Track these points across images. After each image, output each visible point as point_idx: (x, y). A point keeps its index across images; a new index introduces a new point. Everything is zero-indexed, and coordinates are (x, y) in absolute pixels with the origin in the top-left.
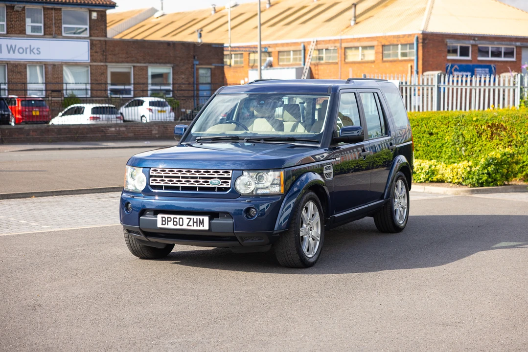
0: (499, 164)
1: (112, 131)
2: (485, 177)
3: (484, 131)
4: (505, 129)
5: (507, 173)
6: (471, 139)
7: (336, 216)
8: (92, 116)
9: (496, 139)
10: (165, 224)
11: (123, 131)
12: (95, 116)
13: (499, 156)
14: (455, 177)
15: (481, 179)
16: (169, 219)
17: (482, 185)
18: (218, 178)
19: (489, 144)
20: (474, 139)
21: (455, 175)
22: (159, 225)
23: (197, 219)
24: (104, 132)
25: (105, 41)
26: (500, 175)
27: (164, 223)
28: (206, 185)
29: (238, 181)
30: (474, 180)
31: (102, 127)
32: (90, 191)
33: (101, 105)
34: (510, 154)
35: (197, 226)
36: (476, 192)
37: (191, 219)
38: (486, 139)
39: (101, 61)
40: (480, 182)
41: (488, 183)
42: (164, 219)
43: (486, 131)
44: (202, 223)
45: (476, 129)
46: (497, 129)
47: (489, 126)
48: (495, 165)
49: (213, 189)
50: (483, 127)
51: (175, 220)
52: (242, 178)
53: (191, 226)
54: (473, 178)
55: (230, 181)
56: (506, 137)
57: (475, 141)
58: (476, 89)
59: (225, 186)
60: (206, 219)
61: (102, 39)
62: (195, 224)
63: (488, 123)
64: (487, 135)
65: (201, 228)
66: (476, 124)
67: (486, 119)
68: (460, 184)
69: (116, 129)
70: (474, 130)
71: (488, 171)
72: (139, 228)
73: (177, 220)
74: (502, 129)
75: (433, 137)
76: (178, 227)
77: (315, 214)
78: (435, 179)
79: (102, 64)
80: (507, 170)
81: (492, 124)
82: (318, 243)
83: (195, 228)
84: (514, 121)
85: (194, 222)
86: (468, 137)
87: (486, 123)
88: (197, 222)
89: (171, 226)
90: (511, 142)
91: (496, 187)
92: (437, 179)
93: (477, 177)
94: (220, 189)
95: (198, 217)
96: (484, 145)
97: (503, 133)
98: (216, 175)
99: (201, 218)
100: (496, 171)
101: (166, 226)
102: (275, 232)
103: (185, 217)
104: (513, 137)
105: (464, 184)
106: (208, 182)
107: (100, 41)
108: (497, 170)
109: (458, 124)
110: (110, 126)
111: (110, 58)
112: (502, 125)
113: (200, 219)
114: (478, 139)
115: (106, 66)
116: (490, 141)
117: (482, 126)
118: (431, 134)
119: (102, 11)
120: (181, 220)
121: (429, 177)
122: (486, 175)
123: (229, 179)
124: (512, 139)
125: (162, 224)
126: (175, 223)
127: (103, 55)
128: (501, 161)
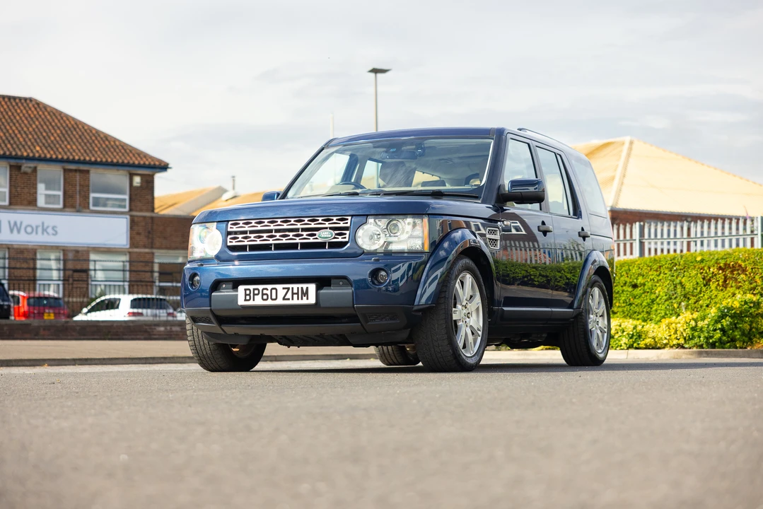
0: (738, 316)
1: (160, 331)
2: (718, 335)
3: (712, 277)
4: (744, 271)
5: (751, 329)
6: (694, 289)
7: (505, 309)
8: (132, 310)
9: (732, 287)
10: (249, 300)
11: (177, 331)
12: (135, 310)
13: (737, 304)
14: (673, 337)
15: (712, 337)
16: (256, 292)
17: (713, 345)
18: (331, 228)
19: (721, 295)
20: (699, 289)
21: (672, 333)
22: (241, 302)
23: (298, 288)
24: (149, 332)
25: (152, 218)
26: (740, 333)
27: (248, 297)
28: (311, 240)
29: (360, 233)
30: (702, 339)
31: (146, 325)
32: (130, 361)
33: (144, 296)
34: (754, 303)
35: (298, 299)
36: (705, 355)
37: (288, 289)
38: (716, 288)
39: (145, 247)
40: (711, 341)
41: (721, 343)
42: (248, 292)
43: (715, 275)
44: (305, 294)
45: (701, 273)
46: (732, 272)
47: (720, 268)
48: (732, 317)
49: (322, 245)
50: (711, 270)
51: (265, 292)
52: (365, 227)
53: (289, 299)
54: (700, 337)
55: (347, 232)
56: (747, 283)
57: (700, 292)
58: (696, 241)
59: (340, 239)
60: (312, 288)
61: (148, 214)
62: (295, 296)
63: (719, 263)
64: (718, 281)
65: (304, 301)
66: (703, 265)
67: (716, 258)
68: (681, 346)
69: (166, 329)
70: (699, 275)
71: (722, 325)
72: (211, 309)
73: (269, 292)
74: (740, 272)
75: (638, 291)
76: (269, 302)
77: (475, 295)
78: (642, 344)
79: (147, 250)
80: (750, 325)
81: (725, 264)
82: (479, 339)
83: (296, 302)
84: (757, 258)
85: (293, 294)
86: (689, 286)
87: (716, 263)
88: (298, 294)
89: (258, 301)
90: (754, 289)
91: (735, 350)
92: (646, 345)
93: (706, 335)
94: (332, 245)
95: (300, 286)
96: (713, 297)
97: (742, 276)
98: (327, 225)
99: (304, 286)
100: (734, 326)
101: (251, 303)
102: (415, 308)
103: (280, 287)
104: (756, 282)
105: (686, 346)
106: (315, 235)
107: (144, 217)
108: (735, 324)
109: (675, 268)
110: (158, 324)
111: (157, 242)
112: (740, 266)
113: (302, 288)
114: (704, 289)
115: (153, 253)
116: (722, 290)
117: (709, 268)
118: (635, 286)
119: (149, 175)
120: (274, 291)
121: (634, 342)
122: (718, 331)
123: (347, 229)
124: (755, 284)
125: (246, 300)
126: (265, 297)
127: (148, 237)
128: (741, 313)
